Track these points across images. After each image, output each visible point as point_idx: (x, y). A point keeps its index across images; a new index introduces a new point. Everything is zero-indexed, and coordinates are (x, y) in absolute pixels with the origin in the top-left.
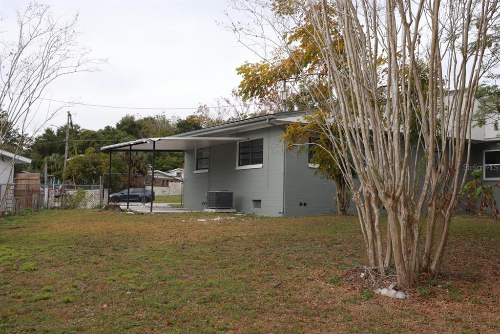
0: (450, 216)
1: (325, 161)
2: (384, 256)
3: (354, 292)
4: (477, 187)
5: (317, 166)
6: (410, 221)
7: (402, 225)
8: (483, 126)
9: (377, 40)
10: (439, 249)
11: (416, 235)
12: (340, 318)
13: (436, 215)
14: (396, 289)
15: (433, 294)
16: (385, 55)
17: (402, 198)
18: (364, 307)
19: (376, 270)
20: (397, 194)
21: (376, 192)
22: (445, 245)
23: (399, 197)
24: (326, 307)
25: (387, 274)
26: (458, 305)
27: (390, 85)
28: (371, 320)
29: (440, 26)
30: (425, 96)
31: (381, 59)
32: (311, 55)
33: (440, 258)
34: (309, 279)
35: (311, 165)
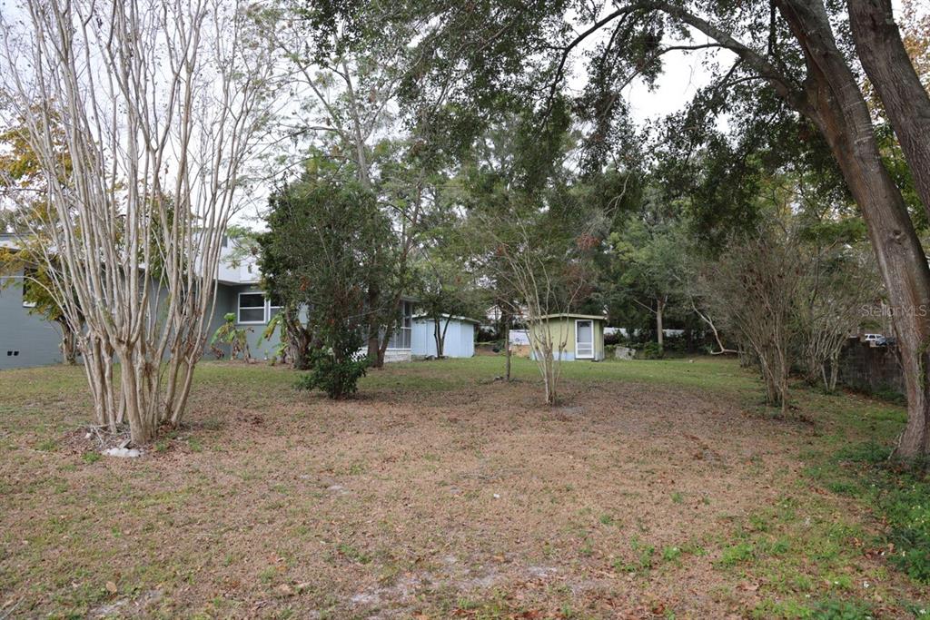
0: (195, 362)
1: (43, 299)
2: (115, 412)
3: (74, 457)
4: (230, 331)
5: (33, 305)
6: (148, 369)
7: (138, 374)
8: (237, 268)
9: (116, 162)
10: (182, 398)
11: (155, 384)
12: (52, 489)
13: (179, 363)
14: (128, 447)
15: (171, 448)
16: (126, 181)
17: (139, 344)
18: (87, 472)
19: (105, 429)
20: (132, 340)
21: (108, 338)
22: (187, 395)
23: (134, 343)
24: (33, 479)
25: (119, 431)
26: (197, 456)
27: (129, 213)
28: (92, 487)
29: (189, 158)
30: (170, 231)
31: (122, 184)
32: (28, 167)
33: (182, 408)
34: (11, 448)
35: (25, 304)
